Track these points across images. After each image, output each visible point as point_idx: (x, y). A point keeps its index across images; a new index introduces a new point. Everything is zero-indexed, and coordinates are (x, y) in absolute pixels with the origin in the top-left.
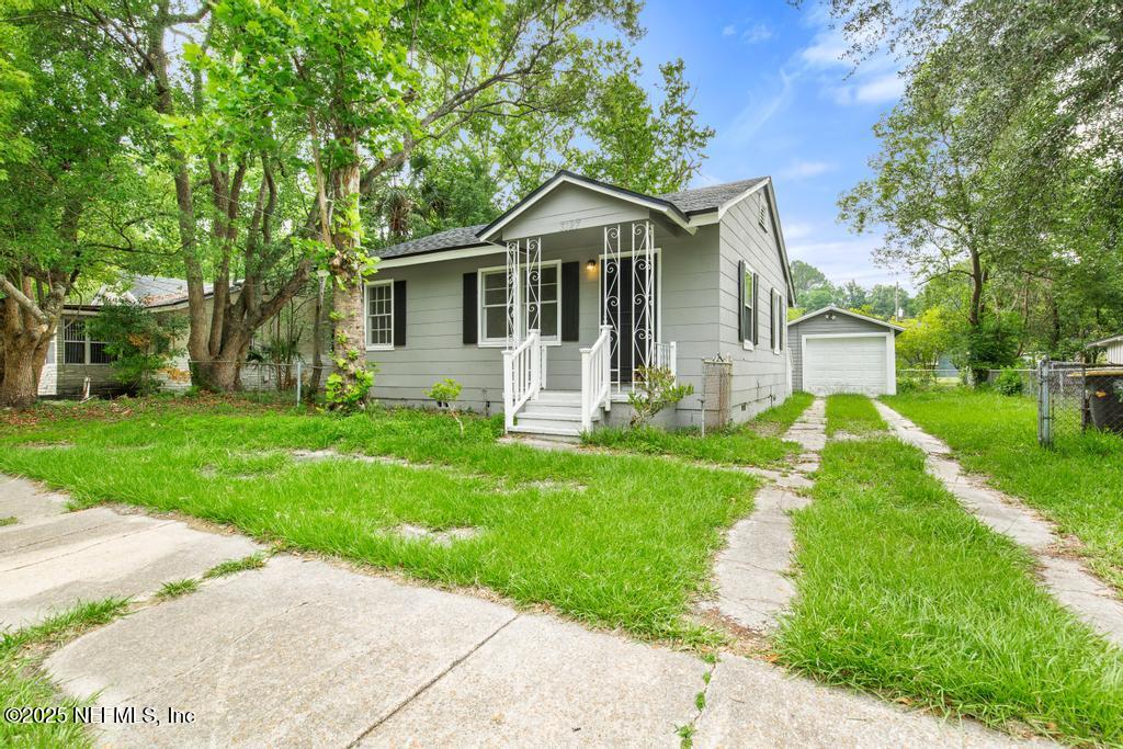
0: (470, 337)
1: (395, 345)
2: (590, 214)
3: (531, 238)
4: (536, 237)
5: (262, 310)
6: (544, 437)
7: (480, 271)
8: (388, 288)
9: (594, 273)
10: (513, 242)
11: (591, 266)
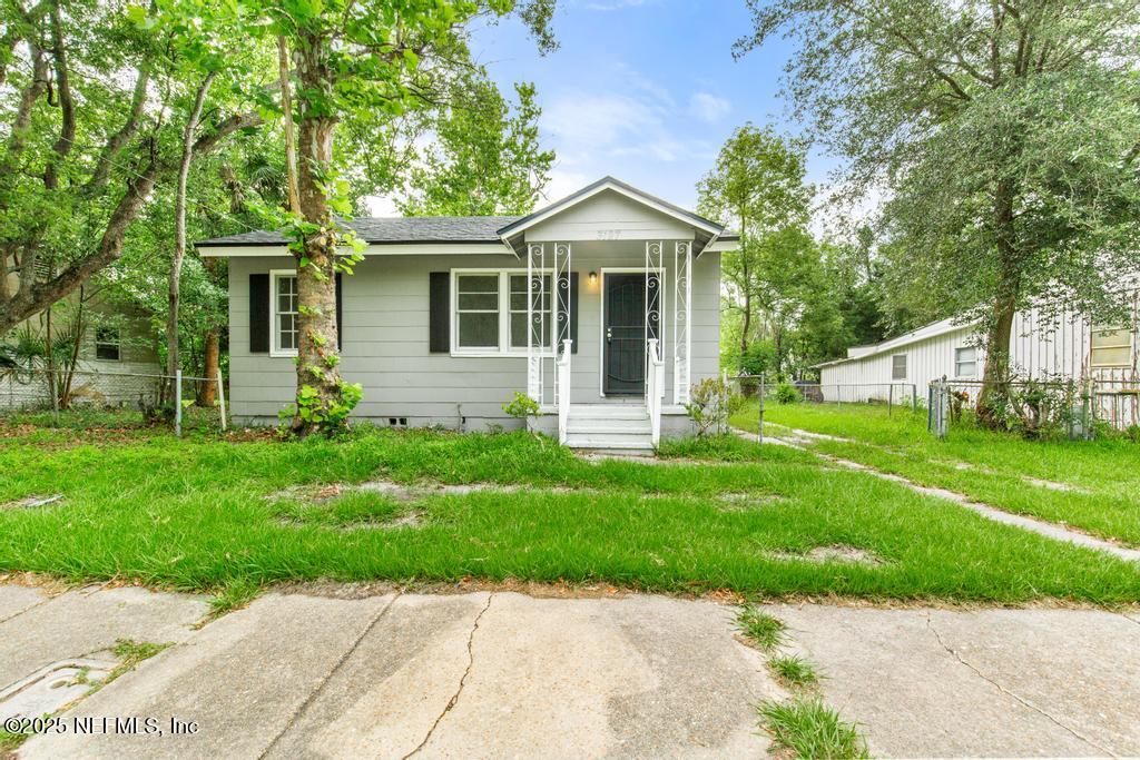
0: (439, 344)
2: (633, 226)
3: (559, 243)
4: (566, 243)
5: (37, 293)
6: (609, 451)
7: (453, 271)
9: (594, 286)
10: (536, 245)
11: (593, 279)
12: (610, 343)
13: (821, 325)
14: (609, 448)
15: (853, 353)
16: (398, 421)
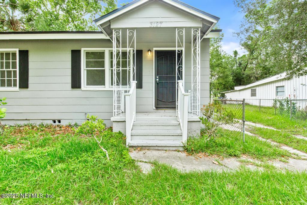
0: (76, 84)
1: (20, 87)
3: (130, 29)
4: (133, 29)
6: (157, 148)
7: (83, 50)
8: (14, 54)
9: (149, 57)
10: (117, 30)
11: (149, 53)
12: (158, 84)
13: (226, 79)
14: (156, 146)
15: (236, 88)
16: (57, 121)
